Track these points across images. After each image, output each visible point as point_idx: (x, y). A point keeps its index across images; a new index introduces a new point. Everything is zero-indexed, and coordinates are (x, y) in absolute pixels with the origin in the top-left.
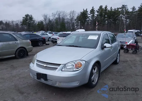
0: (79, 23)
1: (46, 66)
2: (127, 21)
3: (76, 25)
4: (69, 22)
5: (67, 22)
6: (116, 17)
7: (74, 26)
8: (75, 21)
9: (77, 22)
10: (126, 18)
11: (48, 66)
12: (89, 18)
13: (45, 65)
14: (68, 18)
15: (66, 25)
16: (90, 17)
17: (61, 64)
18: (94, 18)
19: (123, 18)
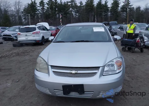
0: (29, 16)
1: (76, 72)
2: (77, 15)
3: (24, 19)
4: (15, 15)
5: (12, 14)
6: (67, 11)
7: (22, 20)
8: (22, 14)
9: (25, 15)
10: (75, 12)
11: (79, 72)
12: (39, 11)
13: (73, 72)
14: (12, 10)
15: (11, 18)
16: (39, 9)
17: (99, 67)
18: (45, 11)
19: (73, 11)
